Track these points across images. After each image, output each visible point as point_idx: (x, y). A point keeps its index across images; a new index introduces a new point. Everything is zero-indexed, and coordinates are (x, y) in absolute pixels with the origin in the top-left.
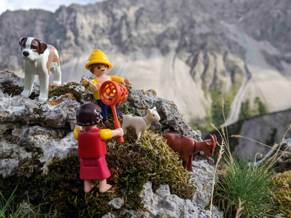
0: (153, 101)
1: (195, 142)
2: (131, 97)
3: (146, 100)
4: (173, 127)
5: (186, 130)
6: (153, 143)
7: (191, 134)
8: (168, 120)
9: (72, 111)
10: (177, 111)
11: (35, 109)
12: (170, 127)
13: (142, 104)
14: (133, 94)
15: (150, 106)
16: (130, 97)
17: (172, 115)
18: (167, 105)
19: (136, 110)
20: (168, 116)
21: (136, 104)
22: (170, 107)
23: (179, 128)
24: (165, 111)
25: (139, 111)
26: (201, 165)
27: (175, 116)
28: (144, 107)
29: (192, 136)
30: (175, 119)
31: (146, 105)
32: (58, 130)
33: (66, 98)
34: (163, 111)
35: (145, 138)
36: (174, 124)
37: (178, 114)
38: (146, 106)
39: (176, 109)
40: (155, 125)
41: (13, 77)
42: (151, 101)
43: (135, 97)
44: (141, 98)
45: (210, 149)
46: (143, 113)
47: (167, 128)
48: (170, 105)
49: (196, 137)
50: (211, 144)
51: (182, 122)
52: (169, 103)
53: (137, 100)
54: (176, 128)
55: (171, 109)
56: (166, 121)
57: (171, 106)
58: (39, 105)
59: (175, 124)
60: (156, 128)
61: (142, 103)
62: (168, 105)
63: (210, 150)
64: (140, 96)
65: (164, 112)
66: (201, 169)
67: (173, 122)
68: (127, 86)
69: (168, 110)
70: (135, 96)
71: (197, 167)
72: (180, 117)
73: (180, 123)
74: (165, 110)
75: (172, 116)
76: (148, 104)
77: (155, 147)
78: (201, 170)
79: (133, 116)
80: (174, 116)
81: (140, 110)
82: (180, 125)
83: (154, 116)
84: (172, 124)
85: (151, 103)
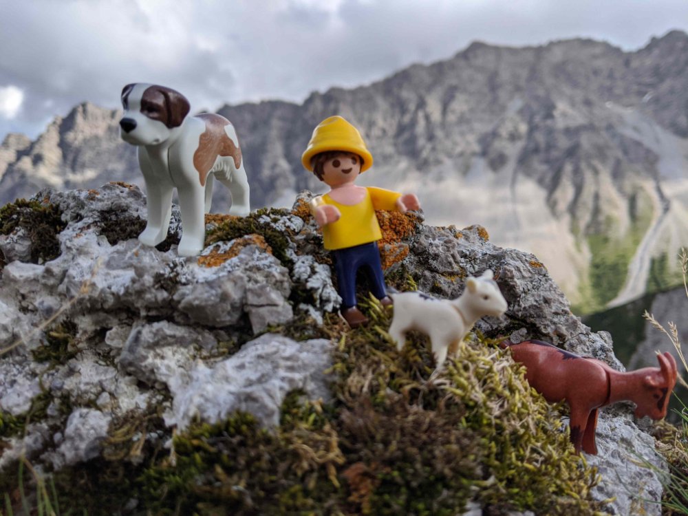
0: (480, 255)
1: (608, 374)
2: (421, 244)
3: (462, 252)
4: (538, 325)
5: (571, 333)
6: (484, 378)
7: (588, 343)
8: (523, 306)
9: (256, 282)
10: (546, 280)
11: (158, 278)
12: (528, 324)
13: (450, 263)
14: (427, 237)
15: (474, 268)
16: (417, 243)
17: (534, 292)
18: (519, 264)
19: (434, 277)
20: (523, 295)
21: (434, 263)
22: (530, 271)
23: (553, 327)
24: (515, 282)
25: (442, 282)
26: (617, 430)
27: (542, 293)
28: (455, 270)
29: (590, 349)
30: (542, 302)
31: (461, 264)
32: (222, 332)
33: (245, 246)
34: (509, 280)
35: (460, 365)
36: (539, 316)
37: (550, 290)
38: (462, 268)
39: (545, 276)
41: (132, 197)
42: (476, 255)
43: (431, 244)
44: (448, 247)
45: (656, 396)
46: (452, 287)
47: (520, 327)
48: (528, 265)
49: (600, 352)
50: (661, 384)
51: (563, 311)
52: (526, 260)
53: (437, 252)
54: (545, 328)
55: (530, 275)
56: (516, 307)
57: (529, 268)
58: (172, 265)
59: (541, 316)
60: (488, 325)
61: (451, 259)
62: (522, 264)
63: (656, 401)
64: (445, 242)
65: (511, 283)
66: (617, 443)
67: (537, 310)
68: (410, 216)
69: (523, 277)
70: (432, 241)
71: (607, 436)
72: (557, 297)
73: (556, 314)
74: (515, 280)
75: (533, 296)
76: (467, 262)
77: (492, 393)
78: (619, 446)
79: (422, 299)
80: (539, 296)
81: (446, 279)
82: (556, 320)
83: (486, 298)
84: (534, 317)
85: (475, 259)
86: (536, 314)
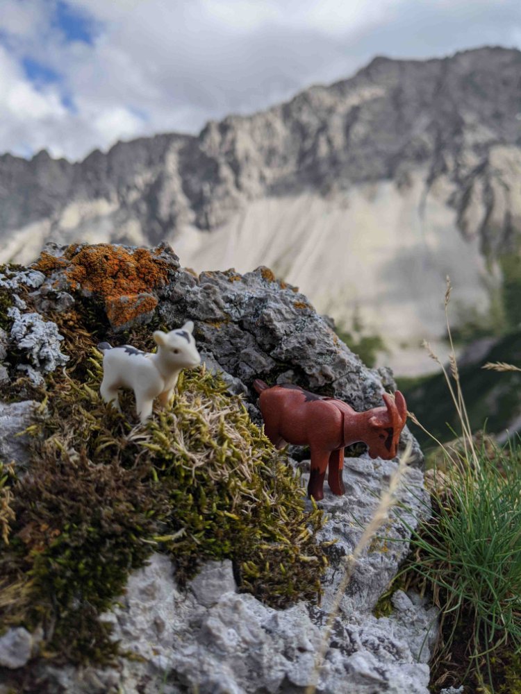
0: (247, 299)
1: (343, 414)
2: (176, 292)
3: (227, 297)
4: (302, 367)
5: (340, 373)
6: (191, 428)
7: (357, 382)
8: (285, 348)
10: (312, 321)
12: (294, 366)
13: (212, 310)
14: (183, 284)
15: (239, 312)
16: (172, 291)
17: (298, 334)
18: (281, 306)
20: (285, 337)
21: (193, 311)
22: (293, 313)
23: (318, 367)
24: (274, 325)
25: (205, 329)
27: (305, 335)
28: (218, 317)
29: (360, 387)
30: (305, 343)
31: (225, 310)
34: (268, 324)
36: (303, 358)
37: (315, 331)
38: (227, 314)
39: (310, 316)
40: (249, 364)
42: (241, 299)
43: (188, 291)
44: (208, 294)
46: (216, 333)
47: (286, 370)
48: (291, 306)
49: (369, 390)
50: (385, 424)
51: (328, 351)
52: (291, 302)
53: (195, 299)
54: (310, 369)
55: (293, 317)
56: (279, 350)
57: (294, 310)
59: (305, 358)
60: (252, 370)
61: (213, 306)
62: (285, 306)
64: (205, 288)
65: (270, 327)
67: (301, 352)
68: (160, 264)
69: (286, 320)
70: (190, 289)
71: (369, 474)
72: (321, 337)
73: (321, 354)
74: (275, 323)
75: (296, 337)
76: (232, 307)
79: (128, 354)
80: (302, 337)
81: (209, 326)
82: (320, 360)
83: (176, 351)
84: (298, 359)
85: (241, 304)
86: (300, 355)
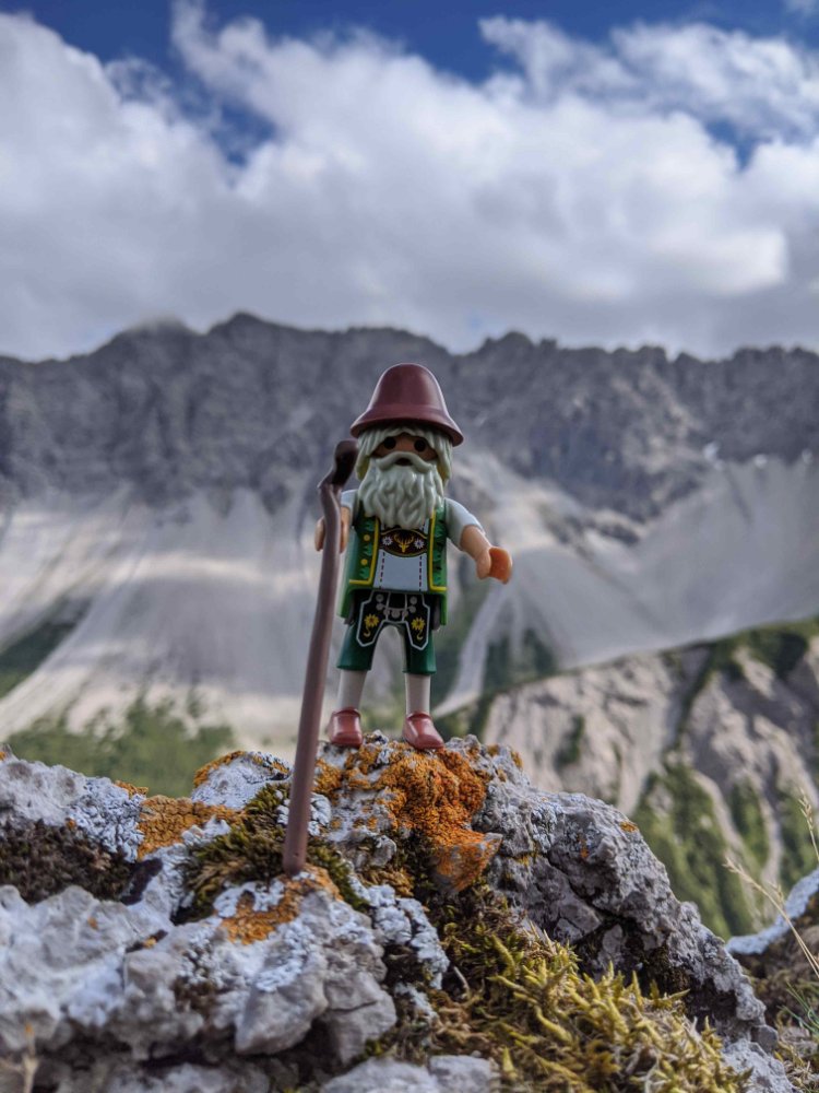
0: (554, 816)
2: (494, 816)
4: (639, 921)
8: (622, 895)
10: (643, 849)
11: (180, 987)
12: (625, 919)
13: (525, 840)
16: (490, 816)
17: (633, 871)
18: (613, 830)
19: (505, 865)
20: (623, 878)
21: (510, 844)
22: (623, 839)
23: (657, 920)
24: (616, 863)
25: (515, 869)
27: (640, 871)
28: (530, 847)
30: (643, 886)
31: (535, 836)
33: (305, 894)
34: (610, 861)
36: (640, 907)
37: (649, 865)
38: (537, 842)
39: (639, 842)
40: (574, 921)
42: (548, 816)
43: (504, 814)
44: (522, 814)
47: (615, 925)
48: (619, 829)
52: (616, 822)
53: (513, 827)
54: (647, 923)
55: (625, 845)
56: (615, 899)
57: (624, 835)
59: (644, 907)
60: (579, 932)
67: (638, 899)
69: (620, 851)
70: (506, 810)
73: (659, 899)
75: (633, 877)
76: (540, 831)
80: (639, 876)
82: (659, 909)
84: (632, 909)
85: (548, 825)
86: (636, 903)
